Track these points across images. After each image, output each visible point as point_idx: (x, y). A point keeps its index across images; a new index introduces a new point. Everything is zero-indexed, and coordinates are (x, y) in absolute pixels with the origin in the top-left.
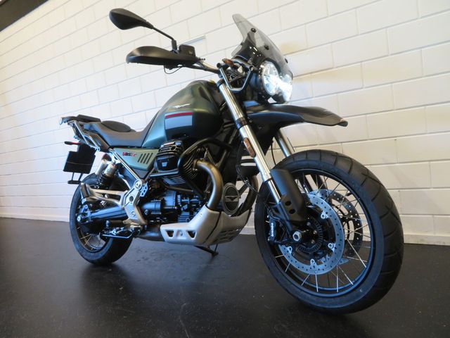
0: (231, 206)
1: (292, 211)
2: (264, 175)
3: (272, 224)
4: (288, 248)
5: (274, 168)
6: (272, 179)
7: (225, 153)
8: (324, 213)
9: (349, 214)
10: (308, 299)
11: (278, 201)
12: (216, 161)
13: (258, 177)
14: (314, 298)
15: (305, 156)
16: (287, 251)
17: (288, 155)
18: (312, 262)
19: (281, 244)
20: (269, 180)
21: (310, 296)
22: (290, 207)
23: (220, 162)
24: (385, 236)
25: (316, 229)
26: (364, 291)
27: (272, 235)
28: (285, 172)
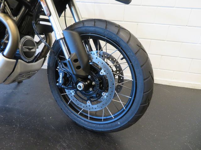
0: (28, 55)
1: (79, 67)
2: (57, 34)
3: (61, 74)
4: (72, 91)
5: (65, 29)
6: (64, 38)
7: (23, 9)
8: (102, 71)
9: (117, 71)
10: (82, 123)
11: (67, 57)
12: (15, 14)
13: (53, 34)
14: (87, 123)
15: (94, 23)
16: (71, 93)
17: (77, 21)
18: (89, 103)
19: (67, 89)
20: (61, 39)
21: (83, 121)
22: (77, 64)
23: (19, 16)
24: (144, 93)
25: (94, 81)
26: (121, 123)
27: (61, 82)
28: (75, 33)
